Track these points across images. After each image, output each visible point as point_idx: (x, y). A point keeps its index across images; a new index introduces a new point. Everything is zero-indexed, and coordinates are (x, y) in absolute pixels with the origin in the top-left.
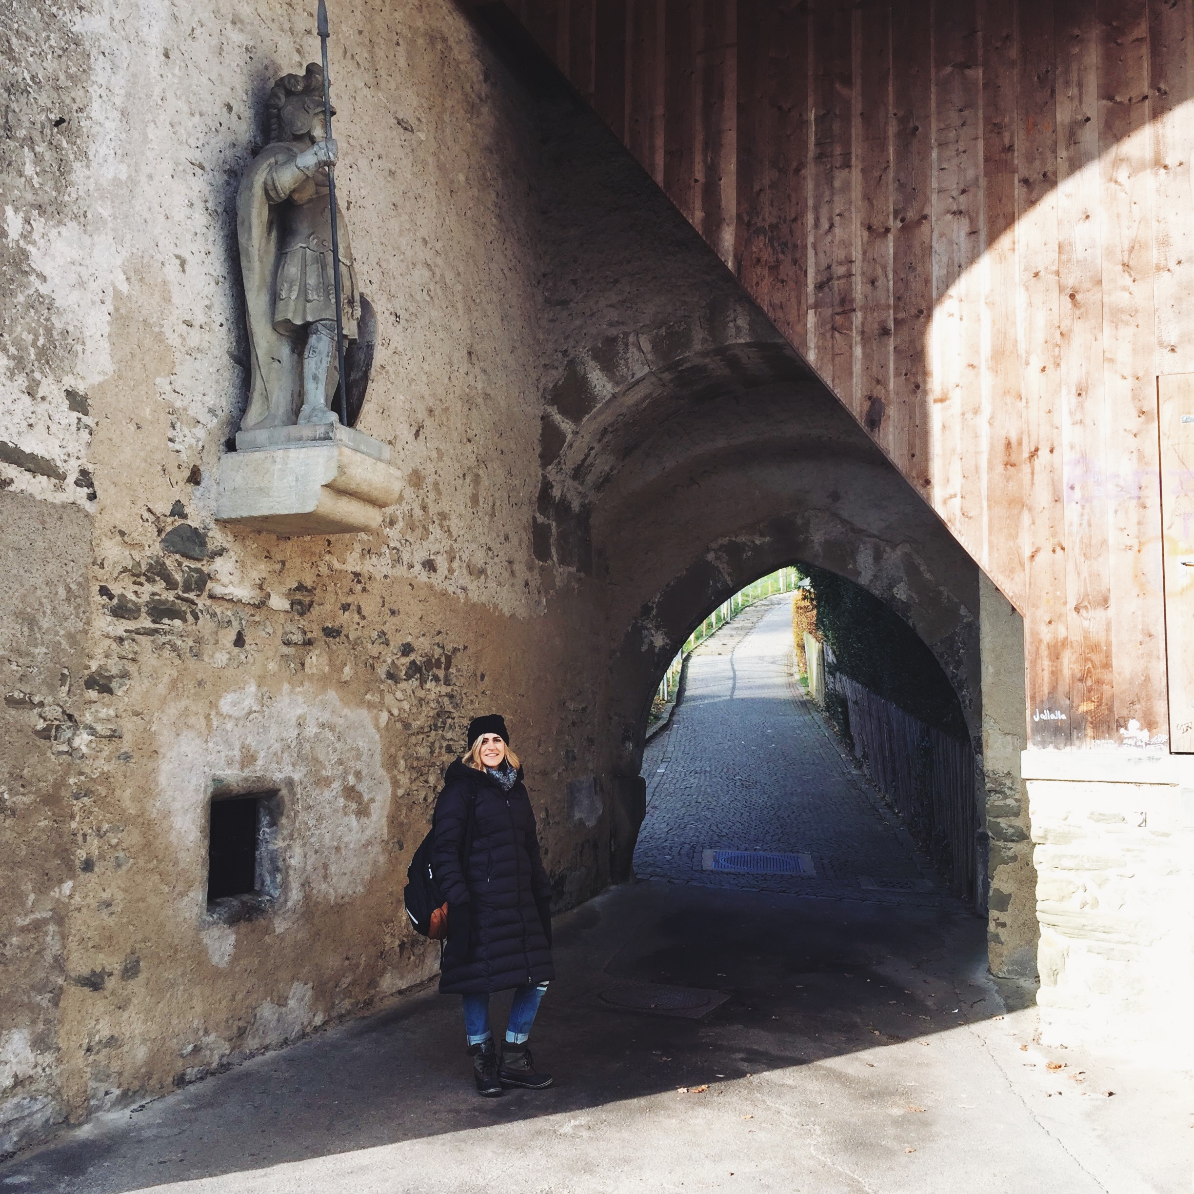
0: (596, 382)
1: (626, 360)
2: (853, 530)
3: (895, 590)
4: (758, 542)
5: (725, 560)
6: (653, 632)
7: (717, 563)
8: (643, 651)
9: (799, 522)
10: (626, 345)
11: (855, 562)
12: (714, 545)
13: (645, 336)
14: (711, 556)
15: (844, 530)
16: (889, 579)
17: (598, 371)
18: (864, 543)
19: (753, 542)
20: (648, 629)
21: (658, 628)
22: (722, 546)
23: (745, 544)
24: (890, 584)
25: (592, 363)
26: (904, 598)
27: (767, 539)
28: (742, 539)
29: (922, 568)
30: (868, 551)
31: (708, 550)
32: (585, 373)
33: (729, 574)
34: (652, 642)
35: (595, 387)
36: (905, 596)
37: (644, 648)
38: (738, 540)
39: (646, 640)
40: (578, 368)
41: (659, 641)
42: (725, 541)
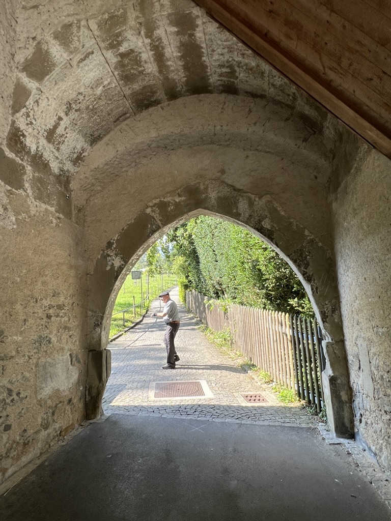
0: (56, 53)
1: (79, 37)
2: (235, 189)
3: (263, 223)
4: (177, 200)
5: (158, 212)
6: (114, 258)
7: (153, 214)
8: (108, 269)
9: (202, 187)
10: (79, 27)
11: (237, 208)
12: (151, 204)
13: (92, 20)
14: (149, 211)
15: (229, 190)
16: (259, 217)
17: (57, 46)
18: (242, 197)
19: (174, 201)
20: (110, 256)
21: (116, 255)
22: (155, 204)
23: (169, 202)
24: (259, 220)
25: (53, 42)
26: (269, 227)
27: (183, 198)
28: (168, 199)
29: (279, 209)
30: (244, 201)
31: (147, 207)
32: (48, 49)
33: (160, 220)
34: (113, 264)
35: (55, 57)
36: (269, 226)
37: (108, 268)
38: (165, 200)
39: (110, 263)
40: (43, 46)
41: (117, 262)
42: (157, 201)
